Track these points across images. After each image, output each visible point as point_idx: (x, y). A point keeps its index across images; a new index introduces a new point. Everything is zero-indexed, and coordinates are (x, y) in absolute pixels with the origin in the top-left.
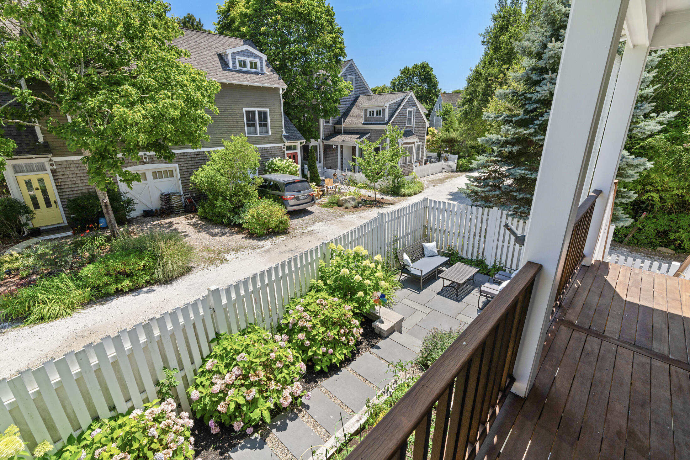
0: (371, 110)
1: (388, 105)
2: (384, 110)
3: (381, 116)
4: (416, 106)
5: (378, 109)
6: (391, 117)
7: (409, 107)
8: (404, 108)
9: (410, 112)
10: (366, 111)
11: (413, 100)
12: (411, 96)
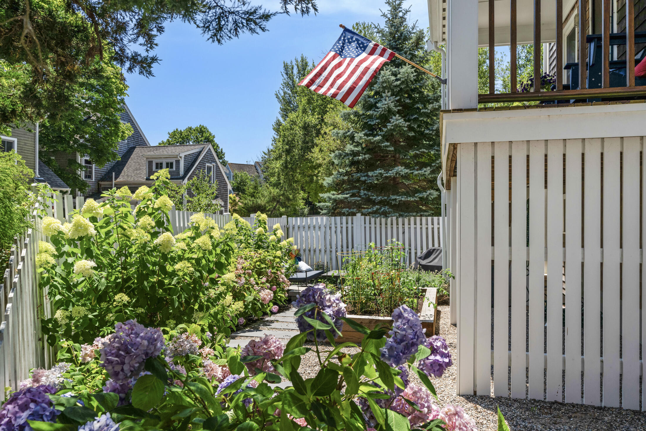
0: (159, 161)
1: (183, 155)
2: (178, 162)
3: (174, 169)
4: (216, 162)
5: (169, 161)
6: (187, 171)
7: (208, 162)
8: (202, 163)
9: (209, 169)
10: (150, 163)
11: (211, 154)
12: (209, 149)
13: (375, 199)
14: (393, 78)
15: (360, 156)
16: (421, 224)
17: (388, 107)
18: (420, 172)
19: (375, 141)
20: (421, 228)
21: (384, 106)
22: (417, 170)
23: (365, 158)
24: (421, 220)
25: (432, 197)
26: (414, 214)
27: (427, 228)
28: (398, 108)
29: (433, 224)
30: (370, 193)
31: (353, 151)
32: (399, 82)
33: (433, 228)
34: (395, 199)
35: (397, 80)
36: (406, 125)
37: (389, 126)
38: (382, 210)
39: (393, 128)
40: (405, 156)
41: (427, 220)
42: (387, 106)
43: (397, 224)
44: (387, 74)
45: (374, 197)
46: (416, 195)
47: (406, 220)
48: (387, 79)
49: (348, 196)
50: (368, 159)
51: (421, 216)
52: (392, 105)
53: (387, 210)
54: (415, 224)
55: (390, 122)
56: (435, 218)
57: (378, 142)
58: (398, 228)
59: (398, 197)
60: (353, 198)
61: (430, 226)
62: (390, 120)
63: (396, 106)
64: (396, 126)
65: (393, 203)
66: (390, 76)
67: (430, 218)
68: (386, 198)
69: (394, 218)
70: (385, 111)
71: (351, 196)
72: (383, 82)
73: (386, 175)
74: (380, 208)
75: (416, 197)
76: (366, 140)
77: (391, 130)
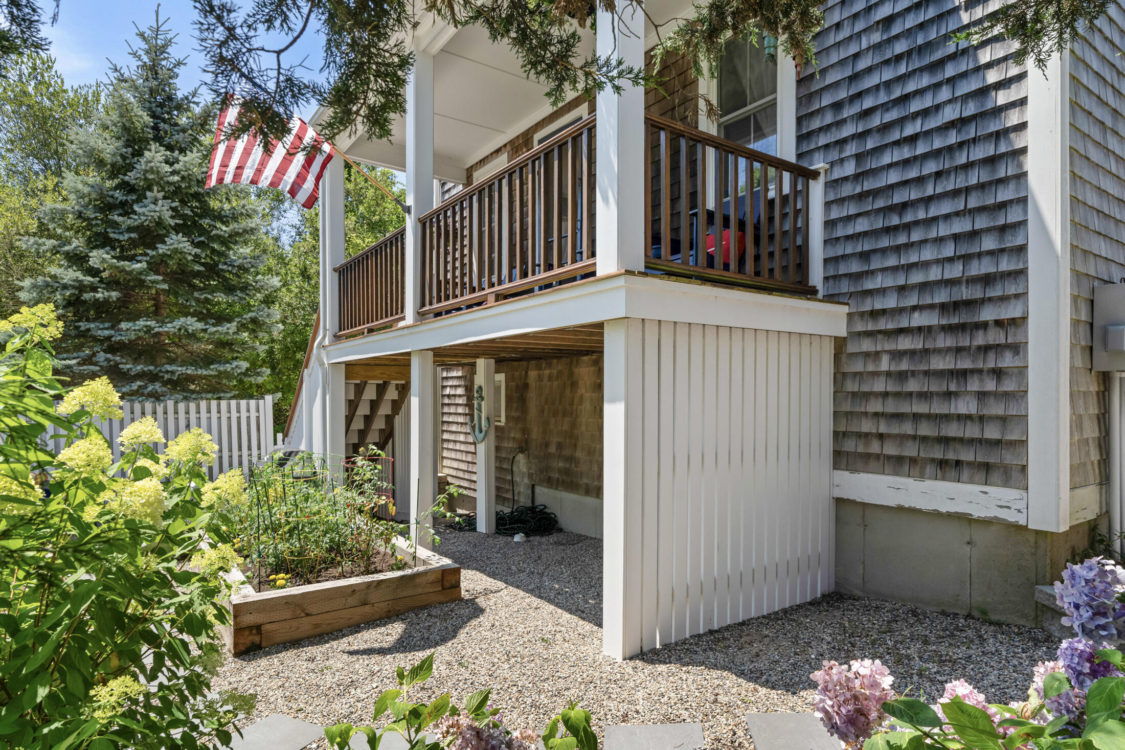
13: (129, 370)
14: (167, 168)
15: (97, 292)
16: (219, 412)
17: (159, 218)
18: (219, 328)
19: (134, 269)
20: (219, 418)
21: (152, 214)
22: (214, 325)
23: (110, 297)
24: (219, 405)
25: (239, 371)
26: (210, 396)
27: (229, 418)
28: (177, 221)
29: (239, 411)
30: (117, 358)
31: (82, 281)
32: (176, 178)
33: (239, 418)
34: (173, 372)
35: (173, 173)
36: (193, 253)
37: (162, 249)
38: (150, 389)
39: (169, 253)
40: (187, 301)
41: (229, 406)
42: (158, 214)
43: (176, 412)
44: (156, 159)
45: (128, 366)
46: (212, 367)
47: (192, 406)
48: (157, 168)
49: (74, 362)
50: (115, 299)
51: (219, 398)
52: (167, 215)
53: (159, 390)
54: (209, 411)
55: (164, 242)
56: (243, 403)
57: (141, 273)
58: (177, 419)
59: (180, 369)
60: (85, 367)
61: (234, 415)
62: (166, 239)
63: (172, 217)
64: (176, 251)
65: (166, 377)
66: (164, 164)
67: (233, 403)
68: (152, 368)
69: (170, 404)
70: (150, 222)
71: (79, 364)
72: (146, 171)
73: (161, 329)
74: (146, 387)
75: (212, 370)
76: (112, 267)
77: (164, 255)
